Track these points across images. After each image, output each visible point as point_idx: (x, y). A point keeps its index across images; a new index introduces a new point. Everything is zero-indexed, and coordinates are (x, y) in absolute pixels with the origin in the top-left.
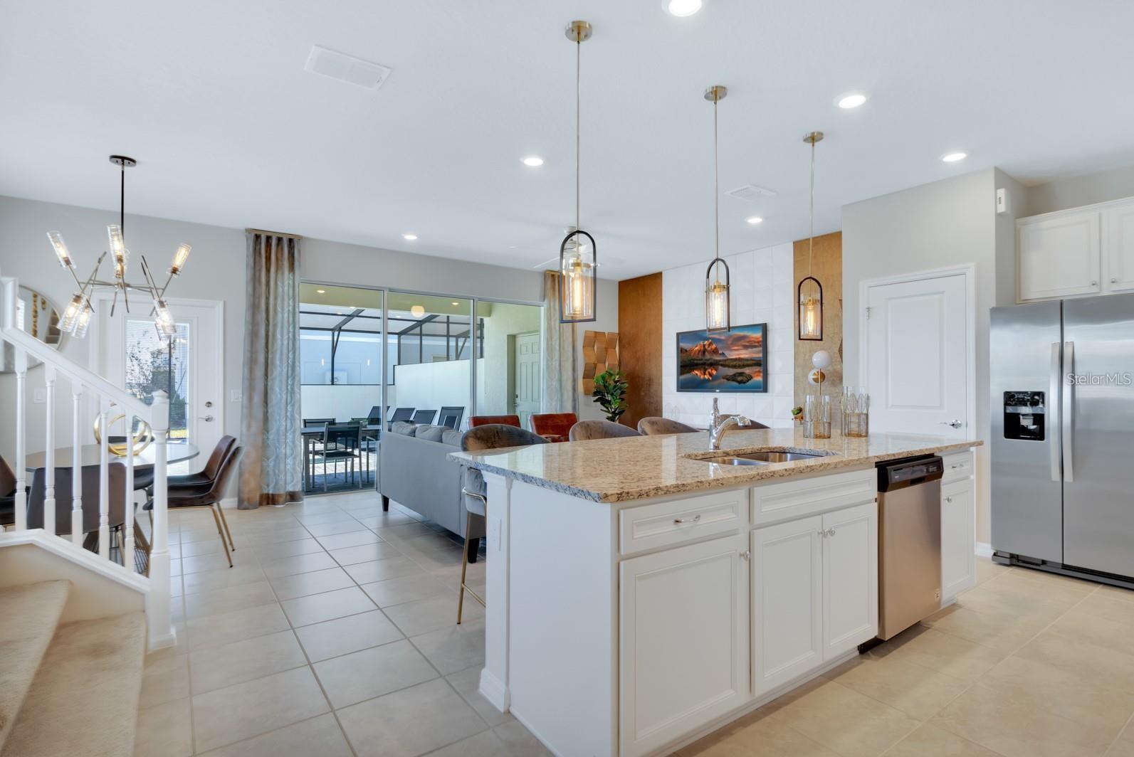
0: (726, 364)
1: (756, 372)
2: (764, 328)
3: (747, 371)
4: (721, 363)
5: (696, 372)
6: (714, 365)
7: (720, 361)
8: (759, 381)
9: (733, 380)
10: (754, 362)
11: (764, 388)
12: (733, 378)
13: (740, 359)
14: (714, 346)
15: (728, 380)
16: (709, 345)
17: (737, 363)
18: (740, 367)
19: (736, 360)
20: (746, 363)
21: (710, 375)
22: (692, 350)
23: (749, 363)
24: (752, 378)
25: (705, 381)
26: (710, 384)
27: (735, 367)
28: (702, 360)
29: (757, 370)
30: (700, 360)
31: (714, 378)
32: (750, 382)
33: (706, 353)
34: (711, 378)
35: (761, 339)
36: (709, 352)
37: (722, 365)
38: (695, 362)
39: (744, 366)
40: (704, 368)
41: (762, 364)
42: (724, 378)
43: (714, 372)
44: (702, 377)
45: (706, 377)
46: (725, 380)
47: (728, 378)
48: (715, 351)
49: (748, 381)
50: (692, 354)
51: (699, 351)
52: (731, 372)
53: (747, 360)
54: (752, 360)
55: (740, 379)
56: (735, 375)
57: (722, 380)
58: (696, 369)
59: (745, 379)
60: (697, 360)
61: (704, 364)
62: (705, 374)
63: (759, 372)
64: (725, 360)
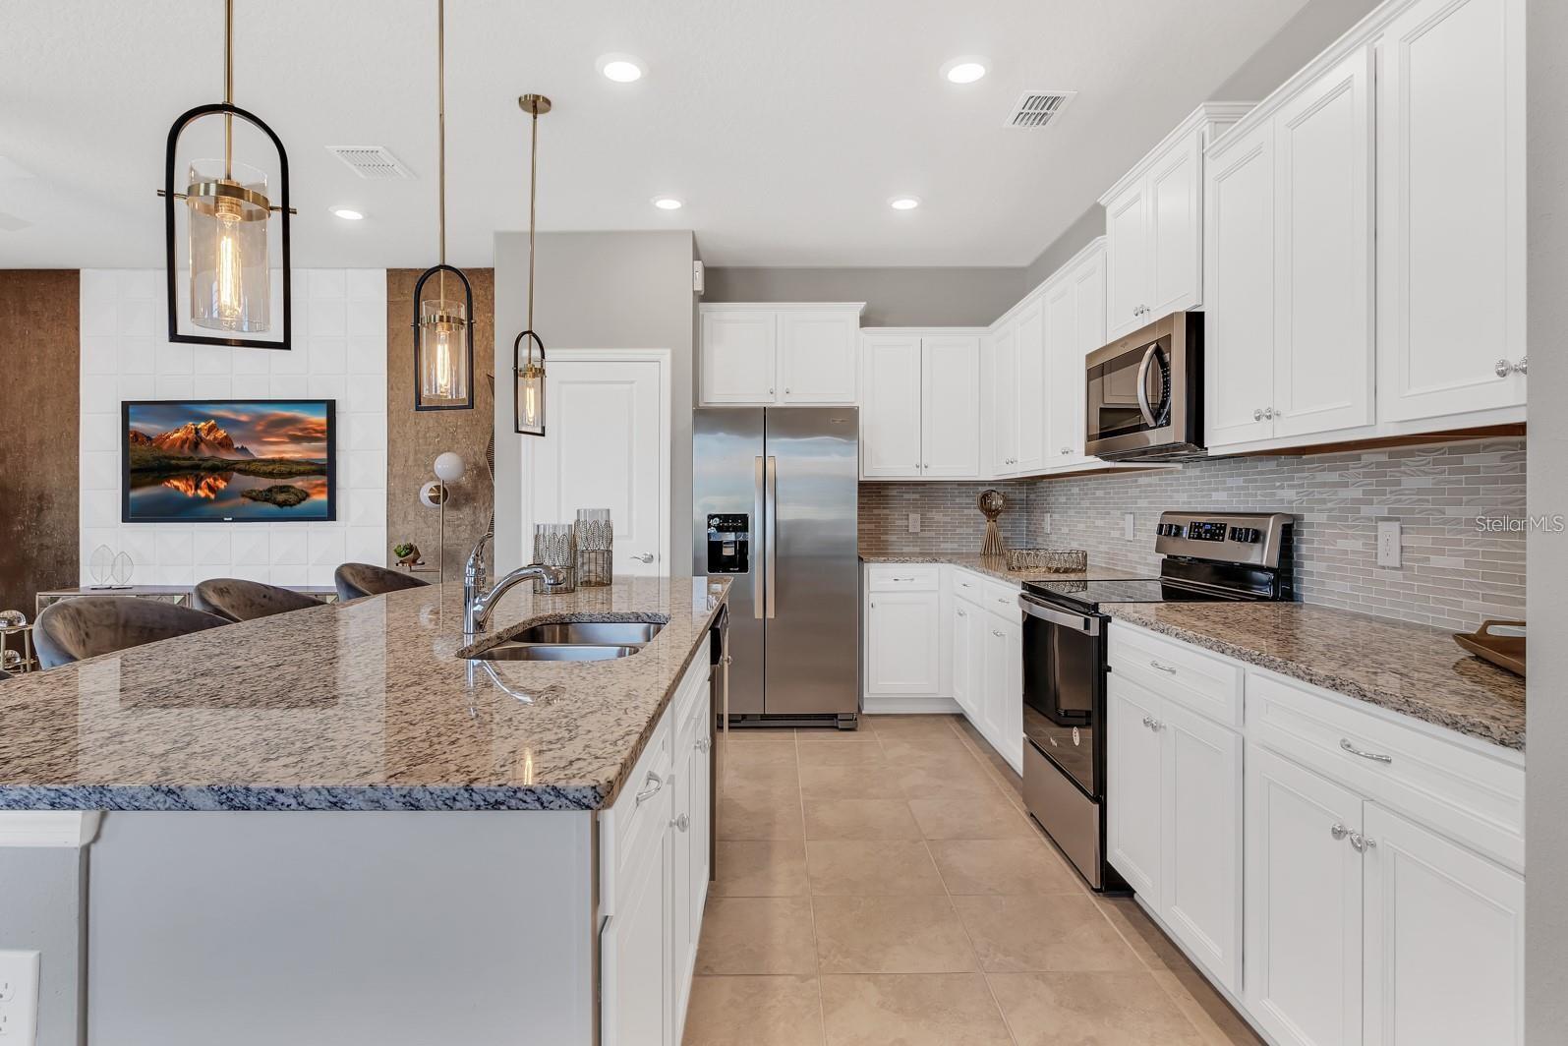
0: (251, 468)
1: (317, 486)
2: (330, 406)
3: (299, 483)
4: (238, 466)
5: (176, 483)
6: (223, 469)
7: (237, 462)
8: (320, 503)
9: (266, 500)
10: (313, 467)
11: (330, 514)
12: (267, 496)
13: (281, 461)
14: (221, 433)
15: (254, 499)
16: (210, 430)
17: (277, 468)
18: (281, 475)
19: (273, 461)
20: (295, 468)
21: (211, 488)
22: (162, 439)
23: (302, 468)
24: (308, 495)
25: (198, 501)
26: (209, 509)
27: (270, 475)
28: (190, 458)
29: (319, 482)
30: (184, 459)
31: (221, 496)
32: (303, 503)
33: (203, 446)
34: (212, 496)
35: (325, 427)
36: (210, 444)
37: (240, 471)
38: (173, 462)
39: (290, 474)
40: (197, 476)
41: (327, 470)
42: (243, 496)
43: (222, 485)
44: (190, 493)
45: (201, 493)
46: (247, 501)
47: (254, 497)
48: (225, 443)
49: (299, 502)
50: (165, 447)
51: (184, 441)
52: (263, 484)
53: (297, 463)
54: (308, 463)
55: (281, 497)
56: (270, 490)
57: (242, 500)
58: (176, 478)
59: (292, 498)
60: (179, 459)
61: (197, 467)
62: (197, 487)
63: (323, 485)
64: (249, 463)
